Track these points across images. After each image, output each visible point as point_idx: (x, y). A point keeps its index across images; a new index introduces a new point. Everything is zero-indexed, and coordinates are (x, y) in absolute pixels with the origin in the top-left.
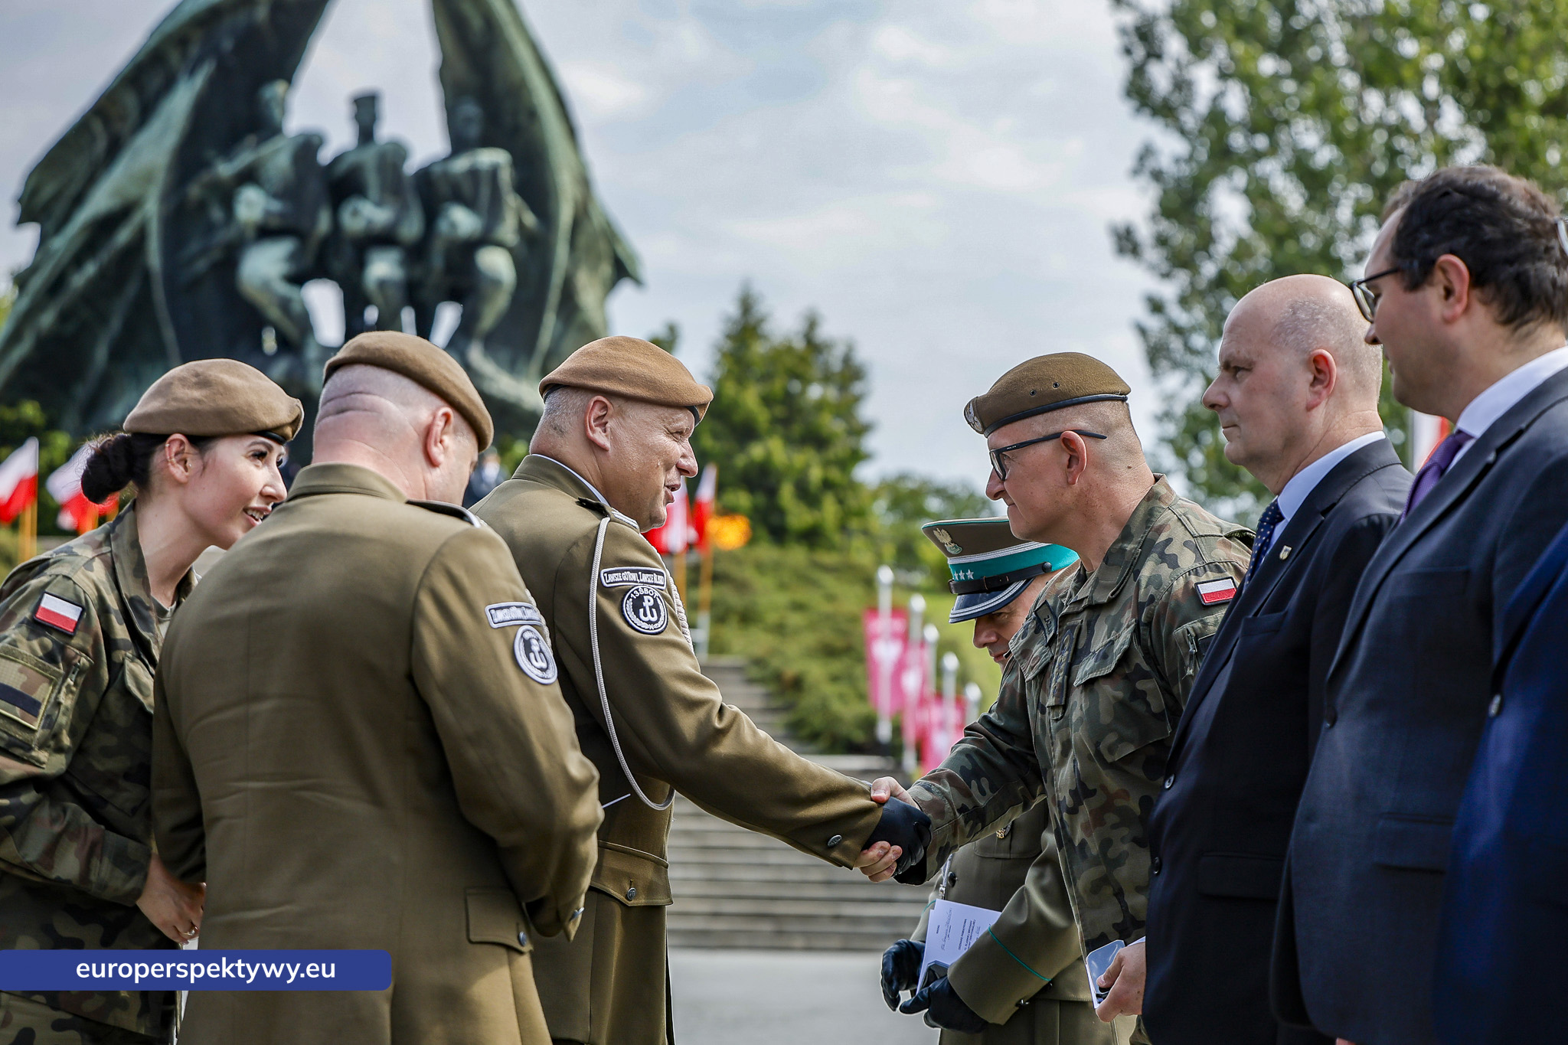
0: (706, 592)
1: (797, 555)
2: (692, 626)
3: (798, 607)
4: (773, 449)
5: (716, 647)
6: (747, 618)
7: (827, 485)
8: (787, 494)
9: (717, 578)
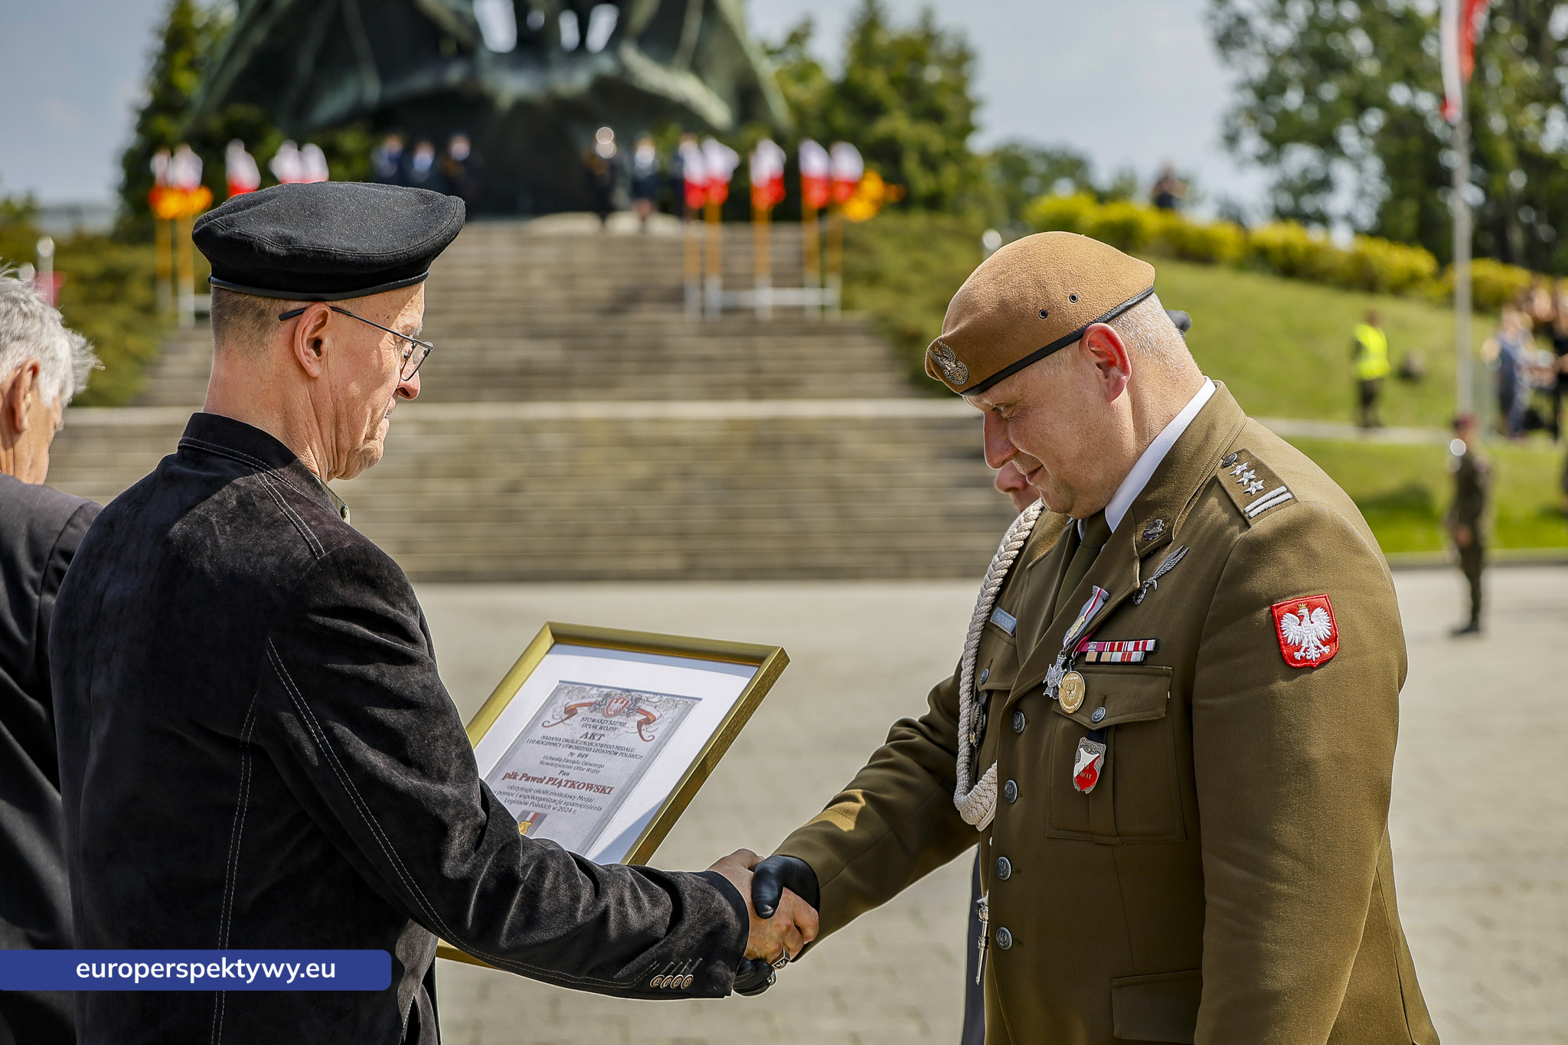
0: (835, 257)
1: (918, 221)
2: (823, 286)
3: (918, 267)
4: (897, 124)
5: (846, 305)
6: (873, 279)
7: (947, 155)
8: (911, 165)
9: (847, 244)
